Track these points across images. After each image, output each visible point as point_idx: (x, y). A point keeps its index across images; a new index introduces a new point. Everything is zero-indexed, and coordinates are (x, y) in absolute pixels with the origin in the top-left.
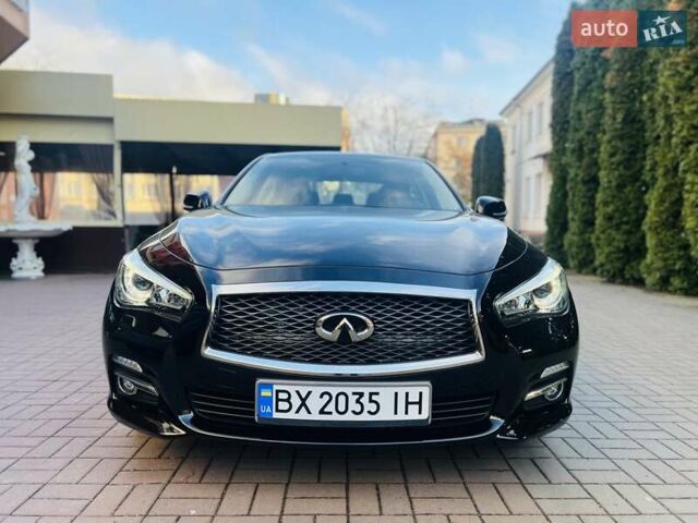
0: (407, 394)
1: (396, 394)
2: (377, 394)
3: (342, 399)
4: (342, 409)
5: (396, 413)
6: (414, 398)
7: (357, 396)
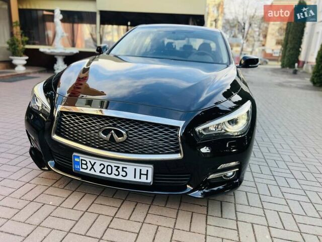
0: (141, 170)
1: (135, 169)
2: (126, 168)
3: (109, 168)
4: (110, 172)
5: (135, 177)
6: (144, 172)
7: (117, 168)
